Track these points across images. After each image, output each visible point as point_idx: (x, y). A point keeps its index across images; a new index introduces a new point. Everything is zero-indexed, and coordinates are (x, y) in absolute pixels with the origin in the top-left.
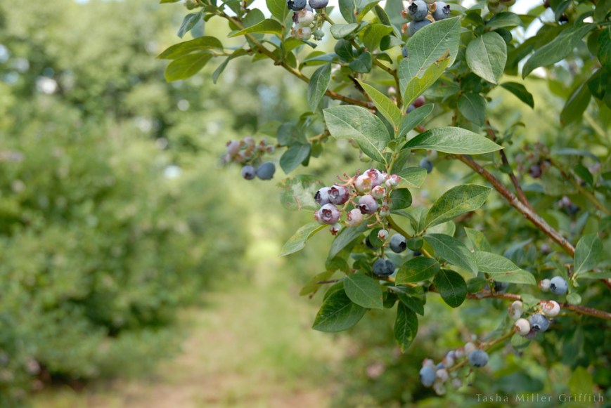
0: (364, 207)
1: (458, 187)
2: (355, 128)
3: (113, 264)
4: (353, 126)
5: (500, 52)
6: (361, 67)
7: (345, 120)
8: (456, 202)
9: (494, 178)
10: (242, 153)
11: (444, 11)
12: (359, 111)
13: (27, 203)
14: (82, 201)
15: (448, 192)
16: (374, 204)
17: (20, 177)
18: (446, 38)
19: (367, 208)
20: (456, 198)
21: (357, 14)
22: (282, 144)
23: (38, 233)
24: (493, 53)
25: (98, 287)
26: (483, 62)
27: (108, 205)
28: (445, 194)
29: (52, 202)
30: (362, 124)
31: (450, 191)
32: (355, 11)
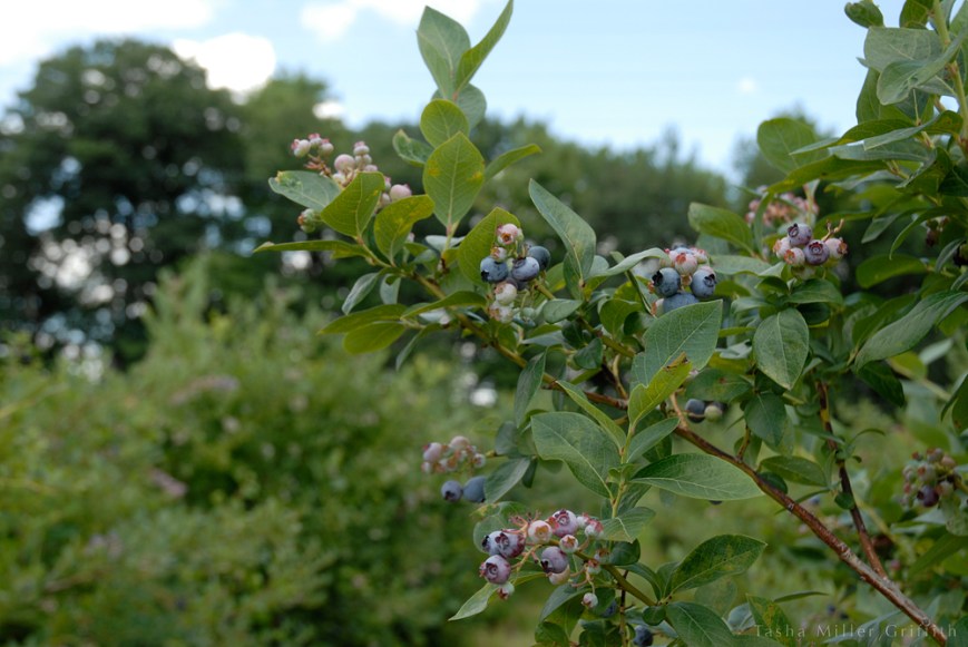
0: (547, 563)
1: (720, 538)
2: (573, 445)
3: (369, 553)
4: (570, 441)
5: (800, 342)
6: (588, 361)
7: (559, 432)
8: (716, 558)
9: (812, 516)
10: (443, 462)
11: (705, 283)
12: (580, 420)
13: (241, 453)
14: (327, 450)
15: (705, 544)
16: (560, 561)
17: (235, 411)
18: (701, 329)
19: (550, 566)
20: (716, 554)
21: (584, 286)
22: (499, 453)
23: (250, 504)
24: (790, 342)
25: (344, 589)
26: (775, 355)
27: (366, 458)
28: (701, 546)
29: (281, 452)
30: (583, 439)
31: (709, 542)
32: (581, 282)
